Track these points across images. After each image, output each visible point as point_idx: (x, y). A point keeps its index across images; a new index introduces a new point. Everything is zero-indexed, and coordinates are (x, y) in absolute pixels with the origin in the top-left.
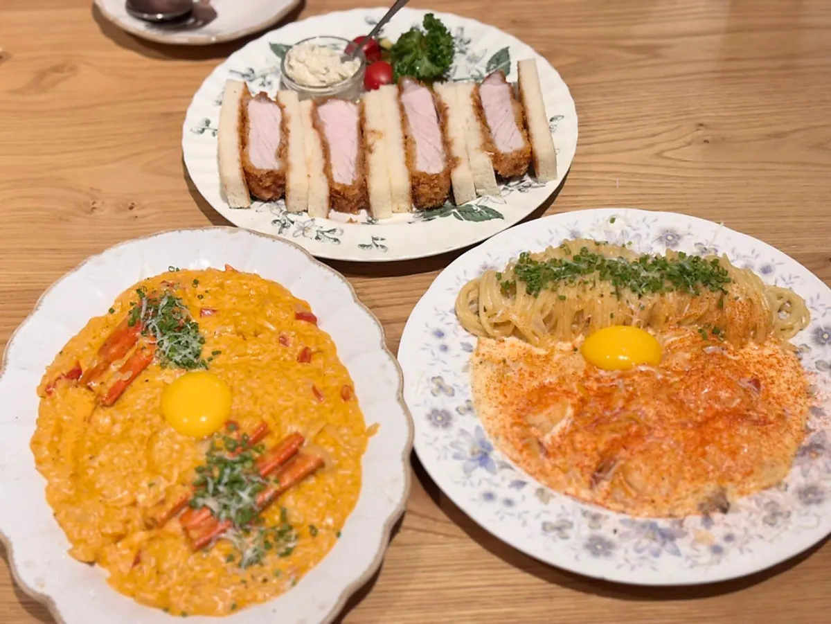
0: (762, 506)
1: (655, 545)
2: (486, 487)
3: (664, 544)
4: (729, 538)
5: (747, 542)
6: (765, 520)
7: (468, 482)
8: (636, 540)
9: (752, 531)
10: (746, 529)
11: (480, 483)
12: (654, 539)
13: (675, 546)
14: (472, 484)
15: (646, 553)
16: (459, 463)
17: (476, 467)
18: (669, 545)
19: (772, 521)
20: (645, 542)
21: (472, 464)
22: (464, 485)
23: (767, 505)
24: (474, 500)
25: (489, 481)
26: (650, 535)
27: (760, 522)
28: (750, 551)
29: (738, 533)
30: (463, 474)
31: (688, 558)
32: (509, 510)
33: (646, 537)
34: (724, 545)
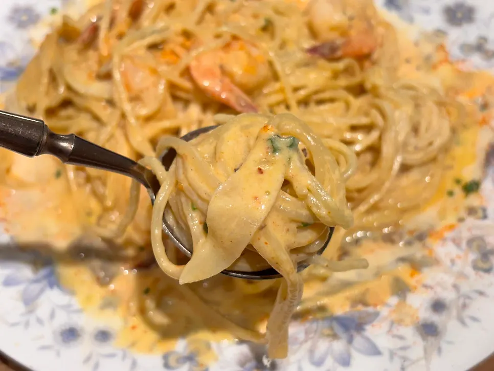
0: (464, 244)
1: (339, 346)
2: (62, 320)
3: (350, 341)
4: (438, 306)
5: (465, 306)
6: (476, 267)
7: (32, 319)
8: (308, 345)
9: (465, 288)
10: (456, 287)
11: (52, 315)
12: (335, 336)
13: (368, 340)
14: (40, 321)
15: (329, 362)
16: (14, 291)
17: (42, 291)
18: (358, 340)
19: (486, 266)
20: (323, 345)
21: (36, 287)
22: (27, 324)
23: (470, 242)
24: (44, 348)
25: (67, 308)
26: (327, 332)
27: (469, 270)
28: (475, 319)
29: (448, 296)
30: (21, 308)
31: (392, 354)
32: (107, 348)
33: (323, 335)
34: (436, 318)
